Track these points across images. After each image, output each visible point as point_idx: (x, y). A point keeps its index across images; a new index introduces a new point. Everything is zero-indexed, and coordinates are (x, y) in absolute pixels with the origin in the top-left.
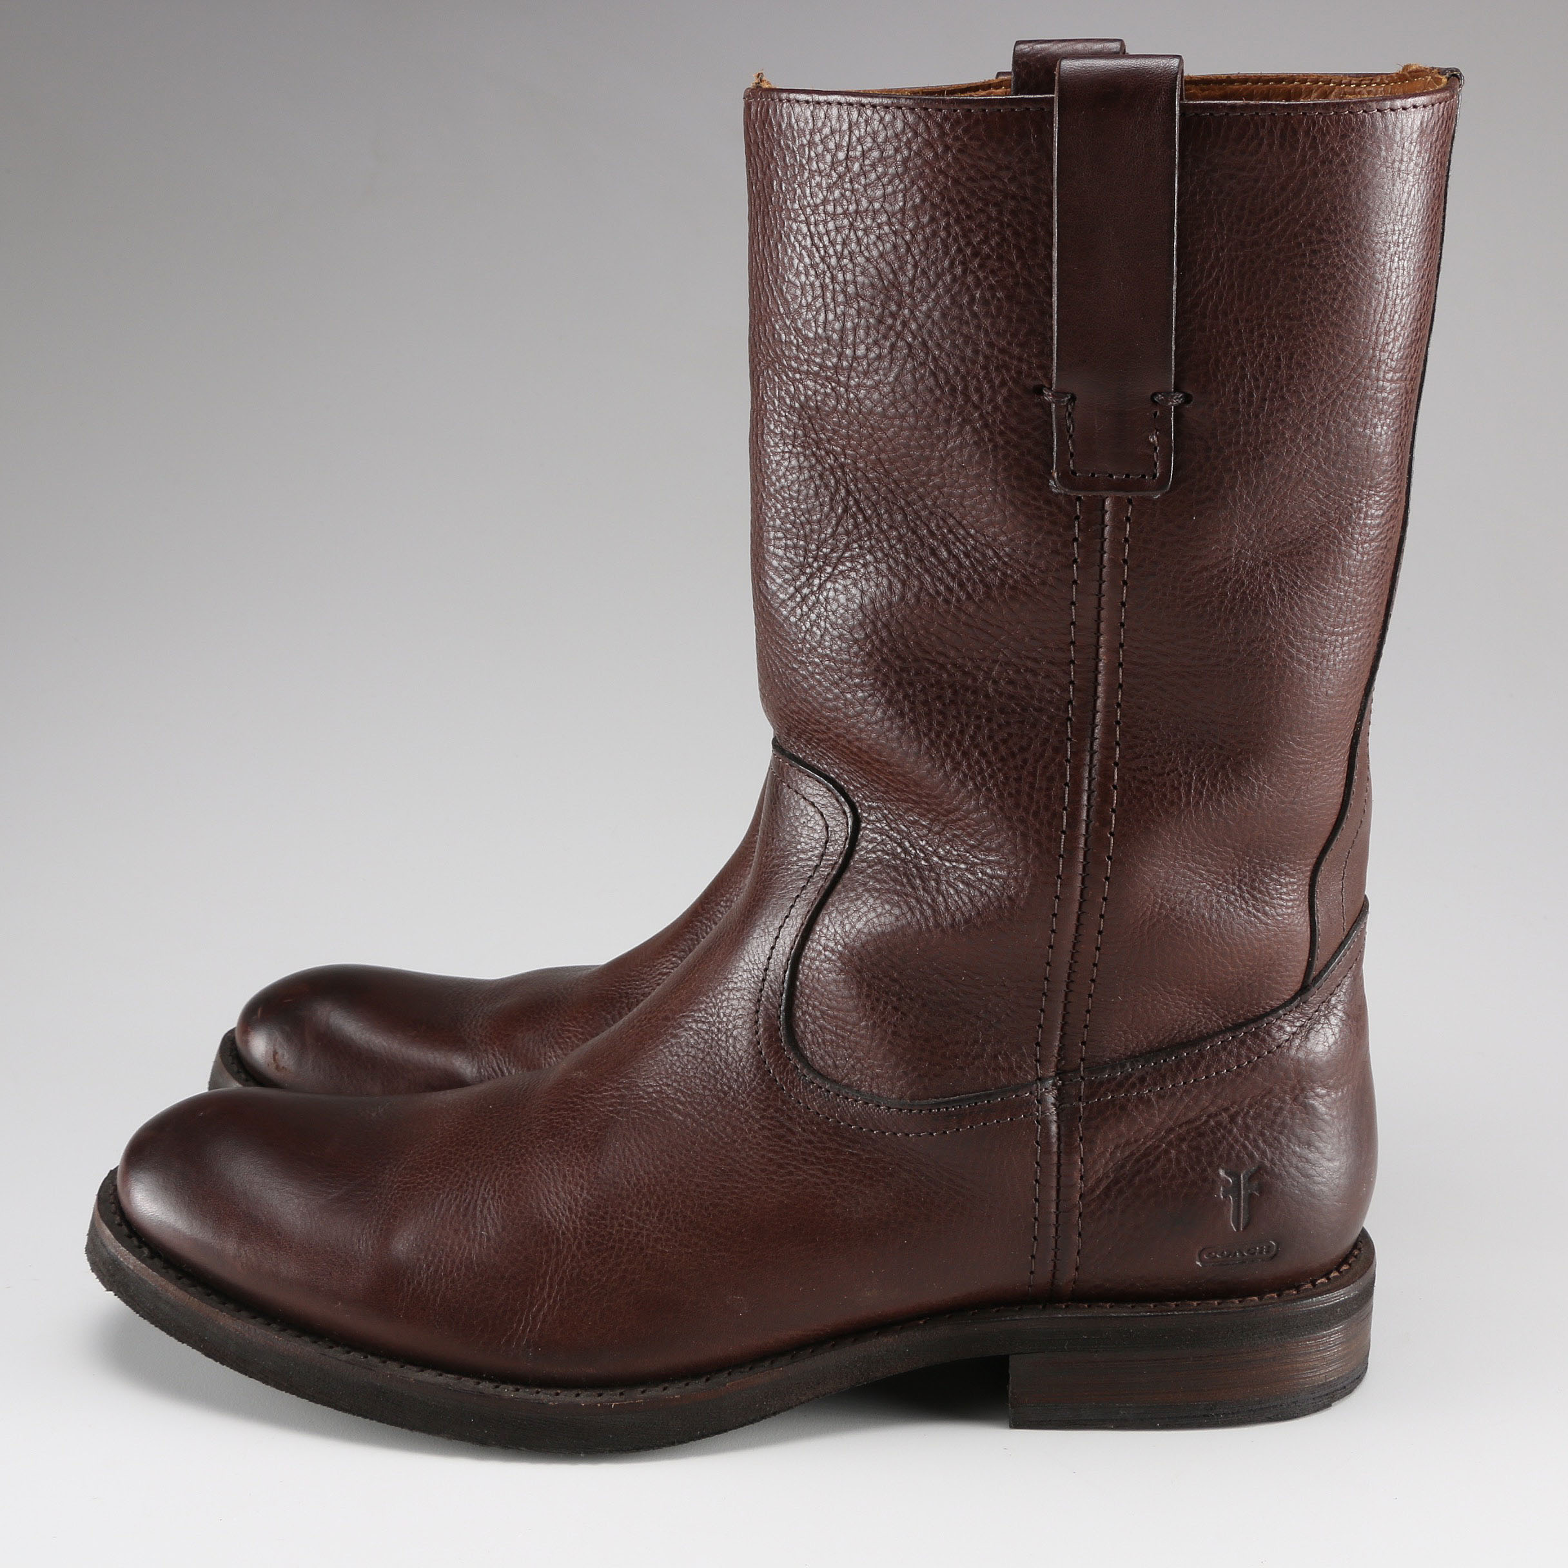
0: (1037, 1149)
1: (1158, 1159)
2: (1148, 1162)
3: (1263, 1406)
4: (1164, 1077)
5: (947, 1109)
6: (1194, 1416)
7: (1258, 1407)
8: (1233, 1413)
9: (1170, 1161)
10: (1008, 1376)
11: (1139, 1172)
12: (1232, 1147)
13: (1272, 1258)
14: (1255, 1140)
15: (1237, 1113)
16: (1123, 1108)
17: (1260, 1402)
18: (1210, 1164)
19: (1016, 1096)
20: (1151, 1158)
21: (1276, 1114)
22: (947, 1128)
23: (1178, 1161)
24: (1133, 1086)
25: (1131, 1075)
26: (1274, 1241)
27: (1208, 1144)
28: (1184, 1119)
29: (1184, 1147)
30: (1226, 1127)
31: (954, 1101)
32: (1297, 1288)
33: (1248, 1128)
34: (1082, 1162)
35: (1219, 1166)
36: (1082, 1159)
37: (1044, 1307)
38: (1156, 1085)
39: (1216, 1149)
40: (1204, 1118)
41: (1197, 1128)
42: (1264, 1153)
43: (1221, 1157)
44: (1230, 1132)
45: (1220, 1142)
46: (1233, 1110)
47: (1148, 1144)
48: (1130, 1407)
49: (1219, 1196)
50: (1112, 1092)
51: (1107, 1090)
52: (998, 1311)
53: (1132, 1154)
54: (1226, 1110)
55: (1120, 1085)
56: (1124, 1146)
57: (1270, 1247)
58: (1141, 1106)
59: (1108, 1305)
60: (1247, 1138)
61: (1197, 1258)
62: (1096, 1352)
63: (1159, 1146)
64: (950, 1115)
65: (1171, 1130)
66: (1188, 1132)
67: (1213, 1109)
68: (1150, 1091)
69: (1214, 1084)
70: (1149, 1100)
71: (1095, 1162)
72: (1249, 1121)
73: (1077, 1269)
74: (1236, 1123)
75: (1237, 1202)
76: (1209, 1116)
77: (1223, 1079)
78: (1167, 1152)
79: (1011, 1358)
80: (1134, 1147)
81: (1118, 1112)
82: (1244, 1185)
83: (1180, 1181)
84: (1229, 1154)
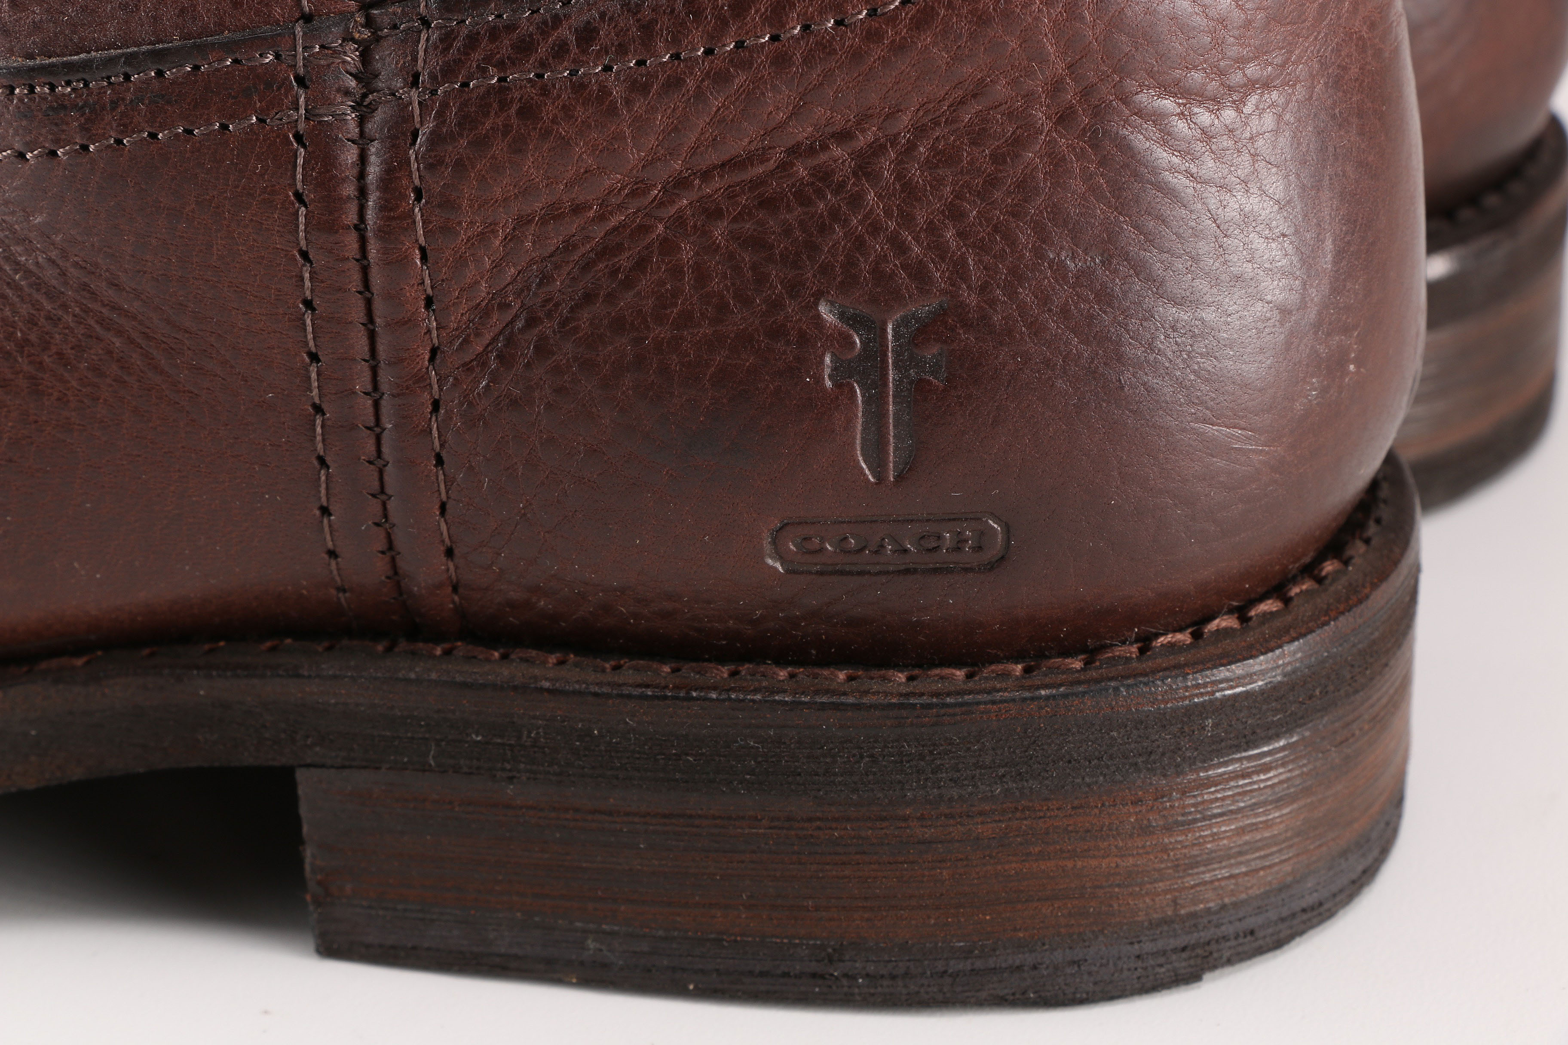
0: (296, 214)
1: (641, 264)
2: (614, 272)
3: (979, 964)
4: (648, 30)
5: (52, 88)
6: (786, 975)
7: (967, 965)
8: (893, 977)
9: (677, 271)
10: (296, 822)
11: (588, 298)
12: (860, 244)
13: (992, 566)
14: (932, 228)
15: (877, 149)
16: (528, 112)
17: (967, 953)
18: (794, 288)
19: (236, 61)
20: (624, 260)
21: (998, 159)
22: (59, 142)
23: (701, 276)
24: (560, 50)
25: (557, 21)
26: (998, 520)
27: (787, 231)
28: (714, 157)
29: (719, 232)
30: (842, 185)
31: (70, 67)
32: (1091, 655)
33: (910, 191)
34: (424, 258)
35: (818, 296)
36: (423, 250)
37: (389, 650)
38: (622, 50)
39: (812, 248)
40: (778, 155)
41: (757, 183)
42: (959, 270)
43: (825, 270)
44: (856, 200)
45: (824, 229)
46: (862, 140)
47: (614, 221)
48: (612, 933)
49: (819, 380)
50: (501, 65)
51: (488, 60)
52: (273, 649)
53: (569, 246)
54: (844, 136)
55: (525, 47)
56: (544, 222)
57: (983, 533)
58: (580, 112)
59: (552, 659)
60: (907, 219)
61: (767, 547)
62: (511, 779)
63: (644, 229)
64: (62, 106)
65: (681, 183)
66: (731, 195)
67: (801, 132)
68: (607, 69)
69: (798, 57)
70: (605, 92)
71: (461, 262)
72: (915, 172)
73: (449, 553)
74: (873, 177)
75: (875, 402)
76: (794, 151)
77: (825, 47)
78: (667, 246)
79: (301, 775)
80: (572, 226)
81: (514, 121)
82: (897, 354)
83: (706, 329)
84: (850, 263)
